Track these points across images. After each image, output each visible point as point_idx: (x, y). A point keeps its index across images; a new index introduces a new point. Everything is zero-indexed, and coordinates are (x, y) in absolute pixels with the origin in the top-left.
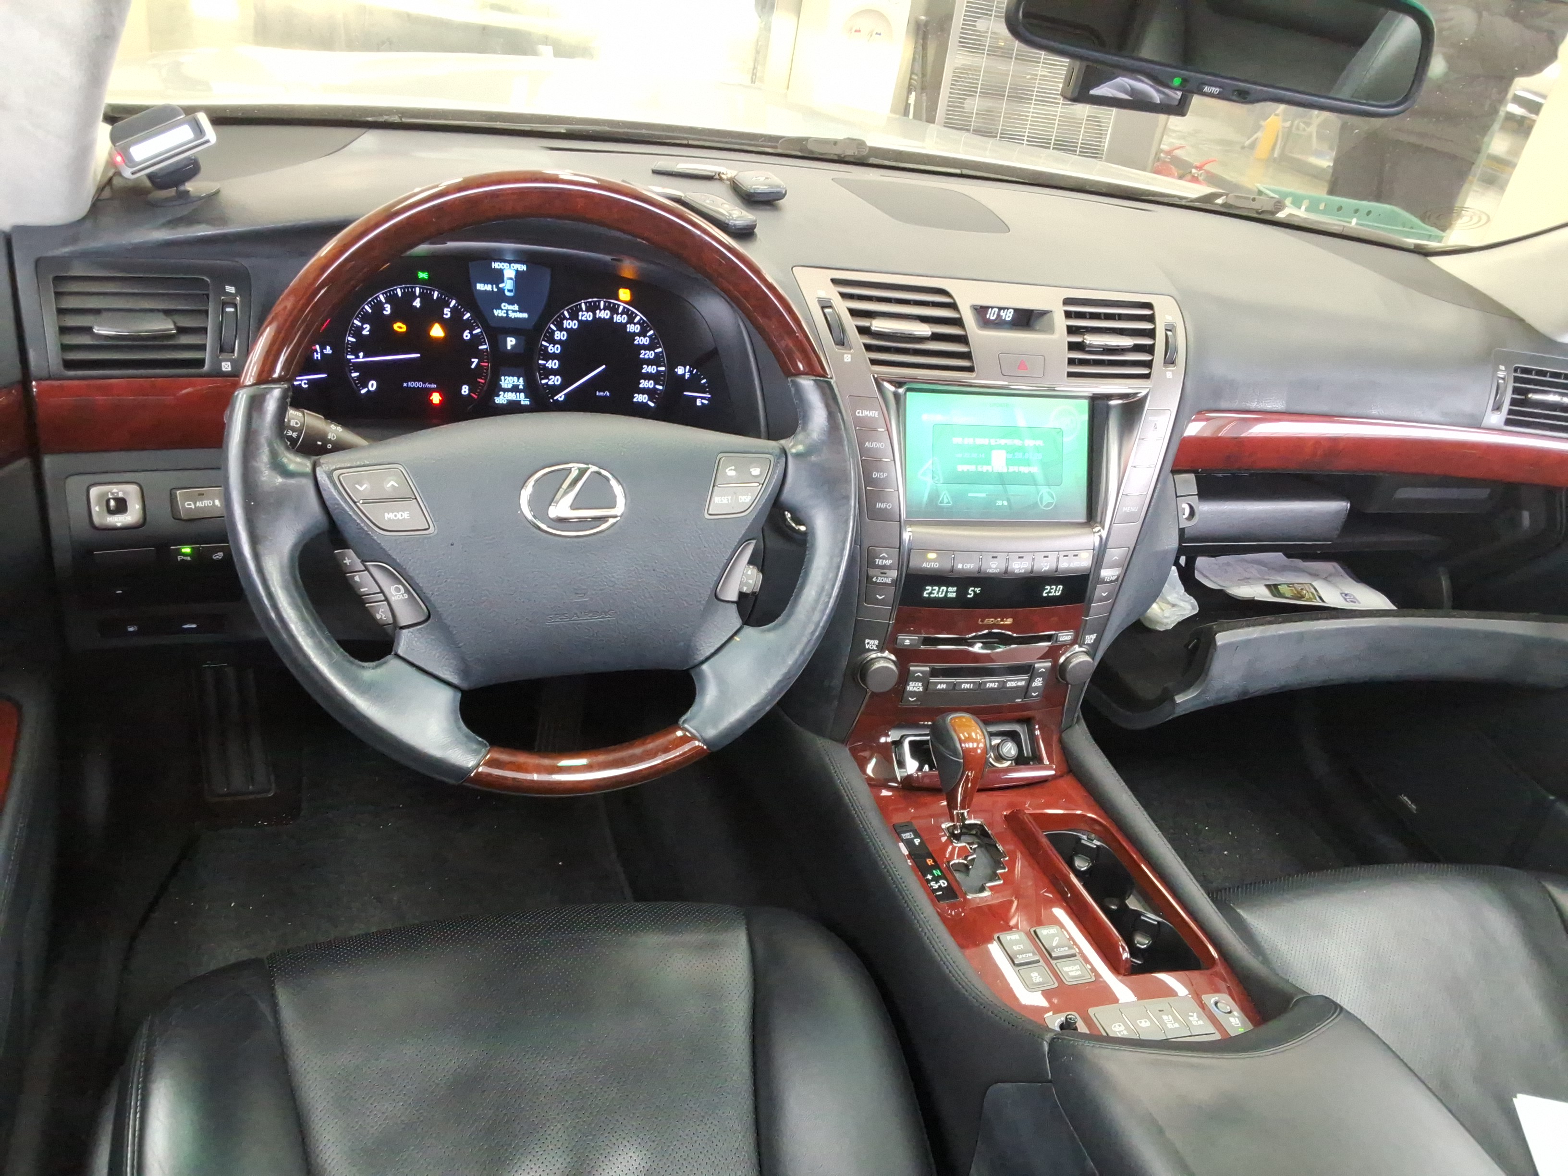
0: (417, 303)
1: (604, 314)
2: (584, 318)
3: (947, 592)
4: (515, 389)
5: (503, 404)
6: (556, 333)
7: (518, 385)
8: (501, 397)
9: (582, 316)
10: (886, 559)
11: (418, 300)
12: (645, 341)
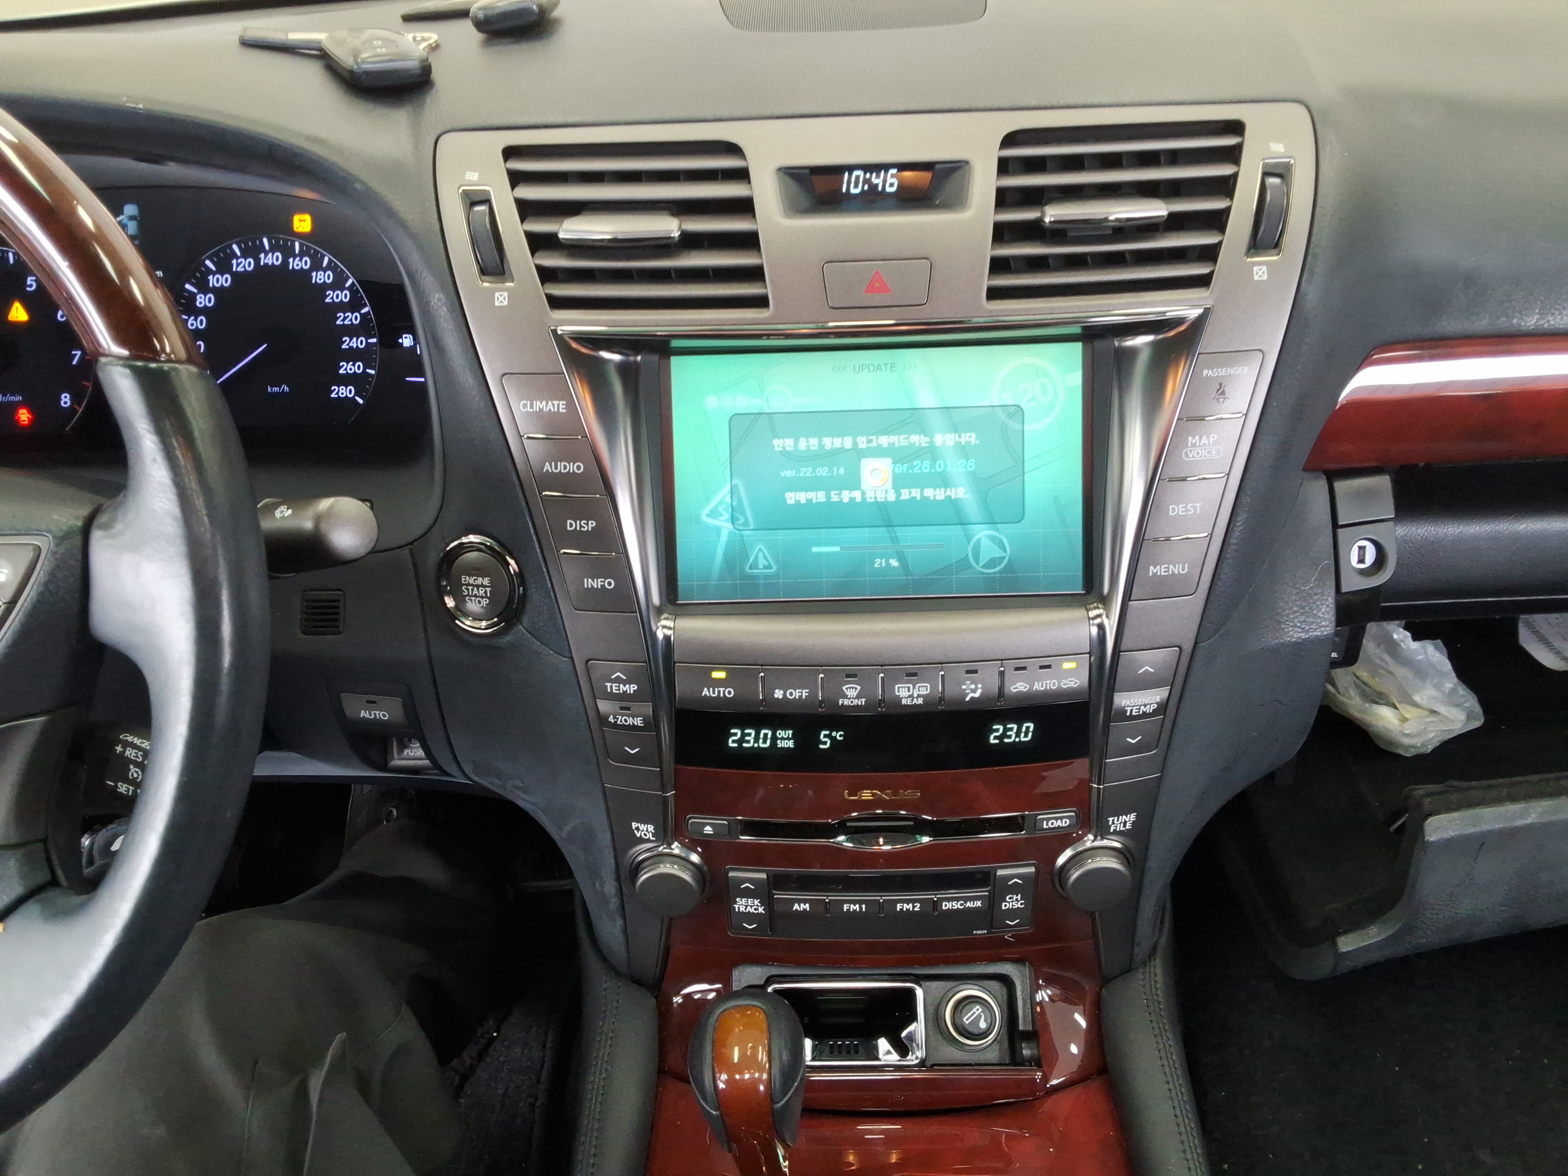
1: (273, 259)
2: (240, 269)
3: (774, 738)
6: (198, 297)
9: (238, 265)
10: (625, 683)
12: (344, 296)
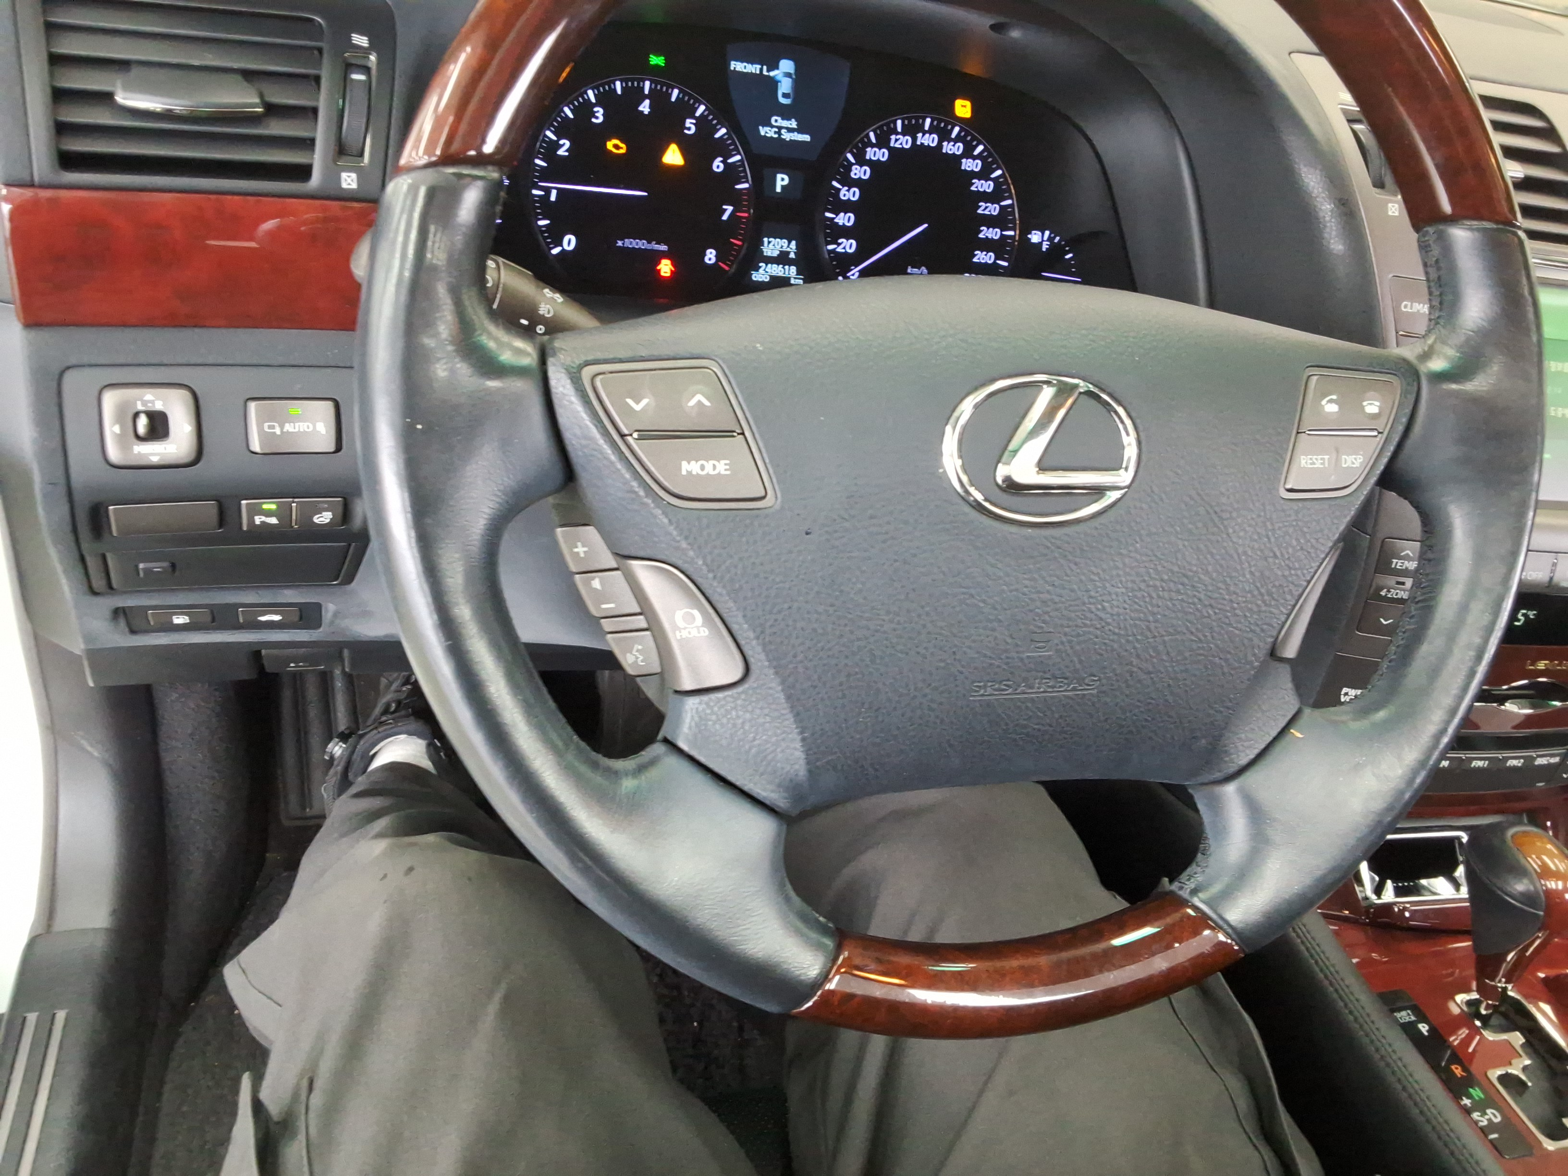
0: (645, 107)
1: (929, 140)
2: (897, 145)
4: (782, 259)
5: (763, 282)
6: (854, 167)
7: (788, 253)
8: (761, 271)
9: (896, 140)
10: (1409, 559)
11: (647, 102)
12: (987, 186)
